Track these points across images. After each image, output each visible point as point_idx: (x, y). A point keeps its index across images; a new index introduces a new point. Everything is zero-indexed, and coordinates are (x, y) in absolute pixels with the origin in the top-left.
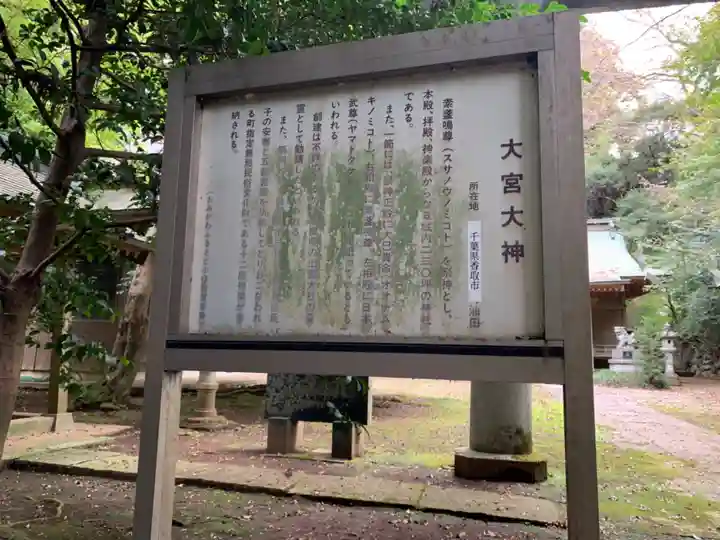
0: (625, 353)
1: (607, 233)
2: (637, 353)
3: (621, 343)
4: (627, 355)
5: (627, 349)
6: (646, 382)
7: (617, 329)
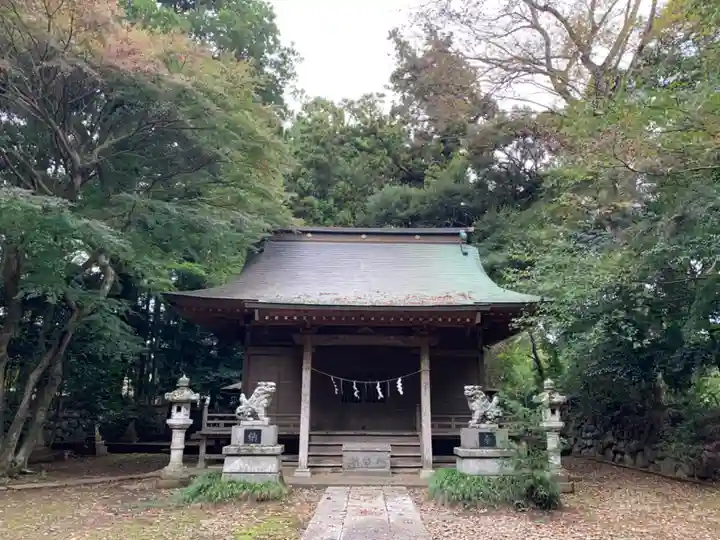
0: (482, 435)
1: (457, 248)
2: (502, 436)
3: (476, 416)
4: (487, 440)
5: (486, 427)
6: (521, 496)
7: (468, 390)
